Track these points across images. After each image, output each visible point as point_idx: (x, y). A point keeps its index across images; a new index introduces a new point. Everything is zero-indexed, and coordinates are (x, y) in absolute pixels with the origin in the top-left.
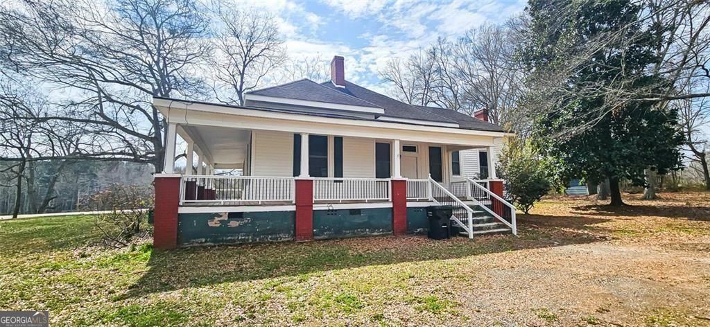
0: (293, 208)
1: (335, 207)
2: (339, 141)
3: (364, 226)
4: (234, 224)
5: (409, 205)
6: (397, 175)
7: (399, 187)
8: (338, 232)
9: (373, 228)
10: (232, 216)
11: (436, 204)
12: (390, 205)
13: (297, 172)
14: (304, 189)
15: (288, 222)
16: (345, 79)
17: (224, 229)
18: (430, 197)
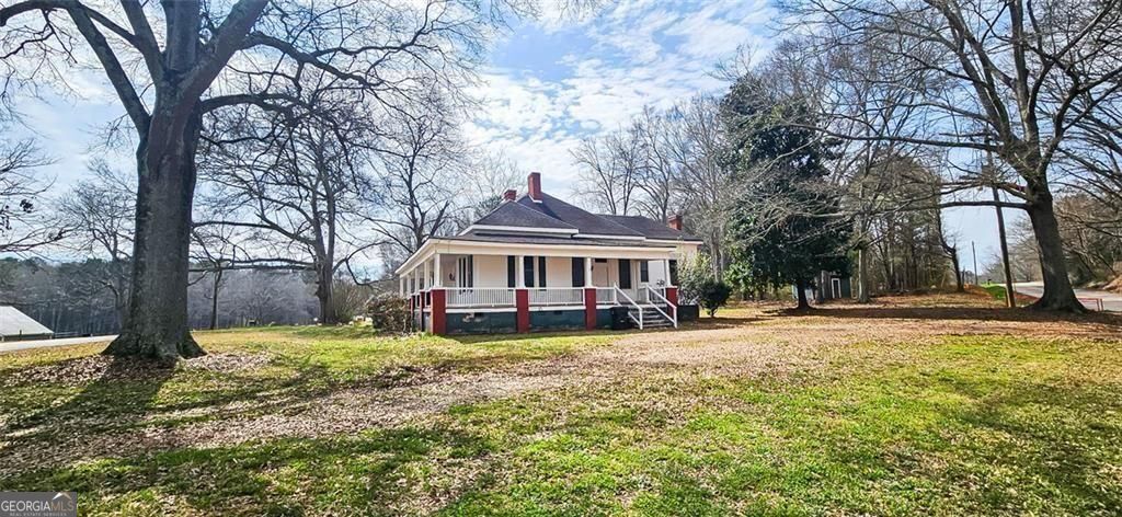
0: (515, 310)
1: (544, 309)
2: (542, 260)
3: (565, 323)
4: (478, 320)
5: (598, 307)
6: (589, 285)
7: (591, 294)
8: (547, 327)
9: (571, 325)
10: (477, 315)
11: (620, 305)
12: (584, 308)
13: (511, 283)
14: (522, 297)
15: (513, 320)
16: (542, 190)
17: (472, 324)
18: (615, 301)
